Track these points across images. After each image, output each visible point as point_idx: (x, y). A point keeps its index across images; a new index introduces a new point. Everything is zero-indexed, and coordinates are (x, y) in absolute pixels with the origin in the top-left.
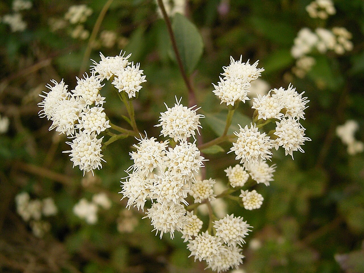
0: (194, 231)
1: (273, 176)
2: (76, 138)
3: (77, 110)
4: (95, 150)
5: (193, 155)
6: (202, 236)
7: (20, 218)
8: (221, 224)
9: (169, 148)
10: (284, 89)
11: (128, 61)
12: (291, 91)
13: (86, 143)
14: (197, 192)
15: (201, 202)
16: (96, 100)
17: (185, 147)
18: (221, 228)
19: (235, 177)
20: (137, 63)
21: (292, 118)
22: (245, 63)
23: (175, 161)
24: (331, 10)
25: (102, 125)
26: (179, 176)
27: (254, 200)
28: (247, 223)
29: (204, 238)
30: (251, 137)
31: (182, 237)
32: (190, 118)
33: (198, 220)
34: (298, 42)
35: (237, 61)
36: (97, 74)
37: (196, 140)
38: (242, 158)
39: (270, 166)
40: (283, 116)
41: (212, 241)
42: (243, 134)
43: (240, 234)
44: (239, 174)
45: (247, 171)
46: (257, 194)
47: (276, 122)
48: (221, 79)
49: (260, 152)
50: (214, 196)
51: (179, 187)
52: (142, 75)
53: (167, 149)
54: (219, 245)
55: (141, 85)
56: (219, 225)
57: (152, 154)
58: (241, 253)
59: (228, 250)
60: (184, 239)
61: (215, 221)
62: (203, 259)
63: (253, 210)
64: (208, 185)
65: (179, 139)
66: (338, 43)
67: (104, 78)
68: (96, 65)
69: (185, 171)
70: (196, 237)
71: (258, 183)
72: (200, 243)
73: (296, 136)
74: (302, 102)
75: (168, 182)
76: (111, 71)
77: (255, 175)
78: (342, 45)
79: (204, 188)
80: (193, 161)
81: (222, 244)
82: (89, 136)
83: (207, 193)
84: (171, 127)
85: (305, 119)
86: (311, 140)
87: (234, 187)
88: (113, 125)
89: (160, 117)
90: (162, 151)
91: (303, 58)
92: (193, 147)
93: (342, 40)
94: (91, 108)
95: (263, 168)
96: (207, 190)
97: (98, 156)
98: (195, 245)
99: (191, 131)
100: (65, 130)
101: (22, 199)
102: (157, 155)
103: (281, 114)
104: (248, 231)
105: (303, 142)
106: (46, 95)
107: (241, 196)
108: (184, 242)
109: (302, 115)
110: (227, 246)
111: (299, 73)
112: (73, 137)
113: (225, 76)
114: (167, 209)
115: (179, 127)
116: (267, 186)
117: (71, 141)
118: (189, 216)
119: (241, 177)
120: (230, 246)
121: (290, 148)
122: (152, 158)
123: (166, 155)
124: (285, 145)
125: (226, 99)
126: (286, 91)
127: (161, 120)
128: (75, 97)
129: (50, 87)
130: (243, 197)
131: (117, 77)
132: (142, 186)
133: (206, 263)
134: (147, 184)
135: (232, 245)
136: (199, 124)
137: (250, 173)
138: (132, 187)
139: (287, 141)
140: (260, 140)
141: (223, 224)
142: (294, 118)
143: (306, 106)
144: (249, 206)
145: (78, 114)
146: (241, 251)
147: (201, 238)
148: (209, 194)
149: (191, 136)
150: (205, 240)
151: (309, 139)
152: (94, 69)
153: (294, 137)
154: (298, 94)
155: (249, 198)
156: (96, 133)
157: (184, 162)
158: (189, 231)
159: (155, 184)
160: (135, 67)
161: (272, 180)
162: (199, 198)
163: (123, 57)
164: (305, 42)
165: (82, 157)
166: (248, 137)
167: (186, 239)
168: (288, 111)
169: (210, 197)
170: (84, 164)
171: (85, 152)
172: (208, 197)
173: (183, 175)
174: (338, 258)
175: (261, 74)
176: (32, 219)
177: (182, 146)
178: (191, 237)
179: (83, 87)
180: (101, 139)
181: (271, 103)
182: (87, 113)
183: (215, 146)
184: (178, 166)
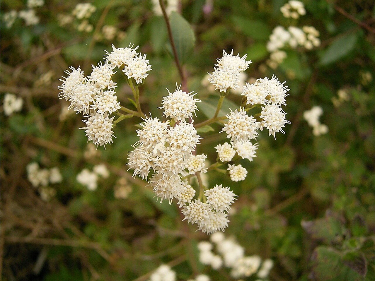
0: (188, 198)
1: (255, 153)
2: (91, 117)
3: (92, 93)
4: (107, 127)
5: (191, 134)
6: (195, 203)
7: (30, 184)
8: (211, 193)
9: (170, 127)
10: (269, 79)
11: (135, 52)
12: (274, 81)
13: (100, 121)
14: (191, 165)
15: (194, 174)
16: (108, 85)
17: (184, 126)
18: (211, 196)
19: (224, 153)
20: (144, 54)
21: (275, 104)
22: (235, 56)
23: (175, 138)
24: (302, 11)
25: (114, 106)
26: (179, 151)
27: (240, 173)
28: (233, 193)
29: (197, 205)
30: (240, 120)
31: (178, 203)
32: (189, 102)
33: (192, 189)
34: (273, 38)
35: (229, 54)
36: (110, 63)
37: (193, 121)
38: (232, 137)
39: (253, 145)
40: (267, 102)
41: (203, 207)
42: (233, 116)
43: (227, 202)
44: (227, 151)
45: (233, 148)
46: (242, 167)
47: (261, 107)
48: (215, 69)
49: (247, 133)
50: (206, 169)
51: (178, 161)
52: (148, 65)
53: (169, 128)
54: (209, 211)
55: (147, 73)
56: (209, 194)
57: (155, 131)
58: (227, 218)
59: (217, 215)
60: (180, 205)
61: (206, 190)
62: (195, 223)
63: (239, 181)
64: (201, 159)
65: (178, 120)
66: (307, 39)
67: (116, 66)
68: (108, 55)
69: (183, 147)
70: (190, 204)
71: (243, 158)
72: (193, 209)
73: (278, 119)
74: (284, 90)
75: (169, 156)
76: (122, 60)
77: (241, 152)
78: (312, 42)
79: (197, 162)
80: (190, 139)
81: (212, 210)
82: (102, 115)
83: (200, 166)
84: (172, 109)
85: (286, 105)
86: (290, 123)
87: (223, 161)
88: (122, 107)
89: (163, 101)
90: (164, 129)
91: (276, 52)
92: (191, 126)
93: (311, 37)
94: (105, 92)
95: (248, 146)
96: (200, 163)
97: (109, 133)
98: (189, 211)
99: (189, 113)
100: (81, 110)
101: (32, 168)
102: (160, 132)
103: (266, 101)
104: (233, 200)
105: (284, 125)
106: (65, 80)
107: (228, 169)
108: (179, 207)
109: (283, 101)
110: (215, 212)
111: (272, 65)
112: (88, 116)
113: (219, 67)
114: (167, 179)
115: (179, 110)
116: (250, 161)
117: (87, 119)
118: (184, 186)
119: (229, 153)
120: (218, 212)
121: (273, 129)
122: (156, 136)
123: (167, 133)
124: (269, 127)
125: (219, 86)
126: (270, 80)
127: (163, 103)
128: (91, 82)
129: (68, 73)
130: (230, 171)
131: (127, 66)
132: (147, 159)
133: (198, 226)
134: (150, 157)
135: (220, 211)
136: (195, 107)
137: (236, 150)
138: (138, 159)
139: (271, 124)
140: (248, 122)
141: (213, 193)
142: (276, 104)
143: (286, 94)
144: (235, 178)
145: (93, 96)
146: (227, 216)
147: (194, 204)
148: (202, 167)
149: (189, 117)
150: (197, 206)
151: (289, 122)
152: (107, 58)
153: (276, 120)
154: (280, 84)
155: (235, 171)
156: (108, 113)
157: (183, 139)
158: (184, 198)
159: (158, 157)
160: (143, 58)
161: (255, 156)
162: (193, 170)
163: (132, 49)
164: (279, 38)
165: (95, 133)
166: (238, 119)
167: (181, 205)
168: (272, 98)
169: (202, 170)
170: (97, 139)
171: (99, 129)
172: (201, 169)
173: (182, 150)
174: (304, 224)
175: (249, 66)
176: (40, 185)
177: (181, 126)
178: (185, 203)
179: (97, 74)
180: (113, 118)
181: (258, 90)
182: (101, 96)
183: (207, 126)
184: (178, 143)
